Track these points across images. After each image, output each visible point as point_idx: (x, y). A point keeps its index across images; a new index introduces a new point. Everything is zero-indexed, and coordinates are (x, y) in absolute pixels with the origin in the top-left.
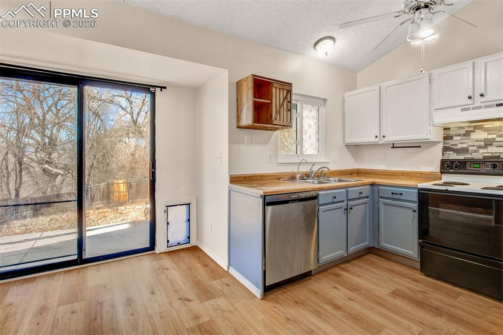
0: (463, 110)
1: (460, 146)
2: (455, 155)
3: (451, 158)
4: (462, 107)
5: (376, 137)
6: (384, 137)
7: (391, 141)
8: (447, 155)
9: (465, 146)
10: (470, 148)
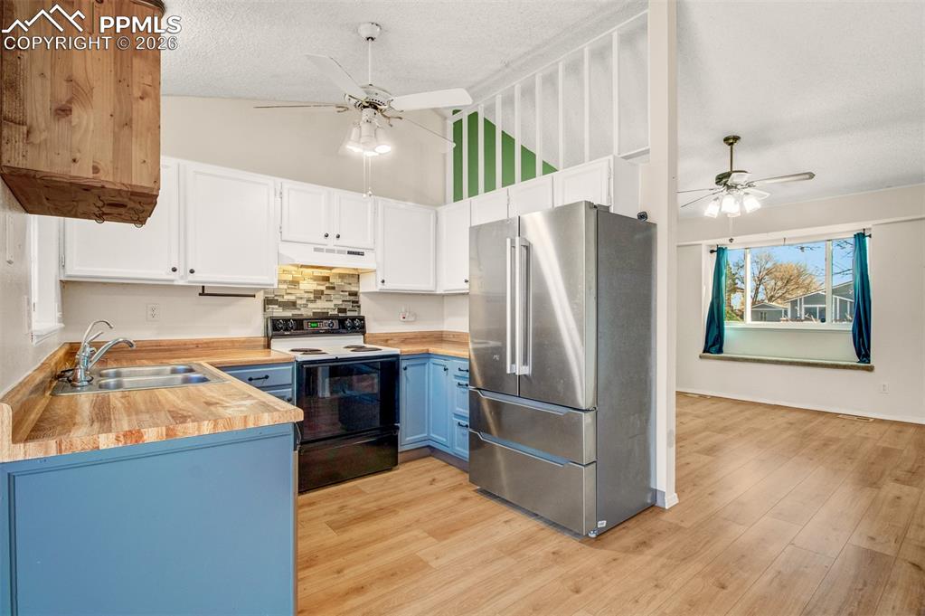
0: (316, 250)
1: (287, 298)
2: (281, 309)
3: (275, 315)
4: (316, 246)
5: (174, 270)
6: (192, 272)
7: (197, 282)
8: (270, 310)
9: (292, 298)
10: (299, 302)
